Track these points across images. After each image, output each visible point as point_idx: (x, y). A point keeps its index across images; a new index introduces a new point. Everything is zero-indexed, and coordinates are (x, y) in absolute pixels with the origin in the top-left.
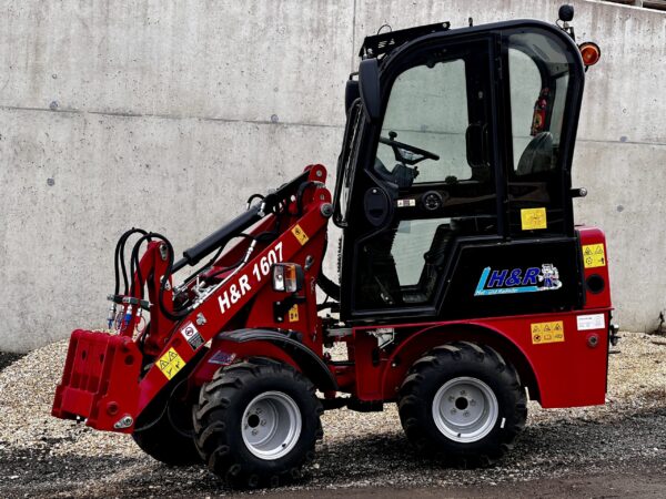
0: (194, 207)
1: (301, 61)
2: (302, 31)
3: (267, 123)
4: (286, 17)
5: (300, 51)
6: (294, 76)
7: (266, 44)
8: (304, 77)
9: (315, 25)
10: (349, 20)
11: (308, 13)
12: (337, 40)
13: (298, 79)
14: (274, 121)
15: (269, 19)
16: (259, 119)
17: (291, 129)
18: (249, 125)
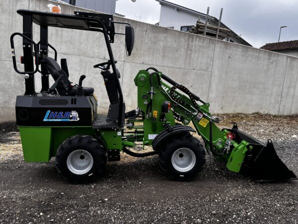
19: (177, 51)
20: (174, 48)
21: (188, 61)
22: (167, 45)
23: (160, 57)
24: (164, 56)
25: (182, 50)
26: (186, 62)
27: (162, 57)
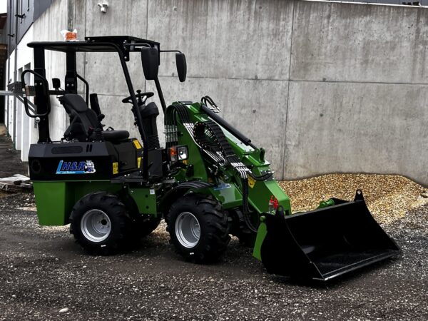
1: (268, 50)
2: (269, 35)
3: (253, 79)
4: (262, 29)
5: (268, 45)
6: (265, 57)
7: (253, 43)
8: (269, 57)
9: (275, 32)
10: (290, 28)
11: (272, 26)
12: (284, 38)
13: (267, 58)
14: (256, 78)
15: (255, 31)
16: (250, 78)
17: (263, 82)
18: (246, 81)
19: (393, 48)
20: (387, 42)
21: (418, 66)
22: (371, 39)
23: (358, 65)
24: (366, 62)
25: (406, 44)
26: (414, 69)
27: (362, 64)
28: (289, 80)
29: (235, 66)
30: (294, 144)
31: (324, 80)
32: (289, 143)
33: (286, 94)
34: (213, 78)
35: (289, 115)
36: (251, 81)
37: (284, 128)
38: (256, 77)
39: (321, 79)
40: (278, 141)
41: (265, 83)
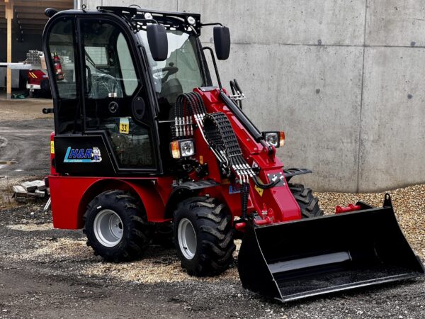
0: (277, 101)
1: (335, 2)
3: (315, 45)
6: (331, 12)
13: (333, 14)
14: (320, 44)
16: (311, 43)
17: (329, 49)
18: (306, 47)
28: (365, 46)
29: (291, 27)
30: (372, 138)
31: (413, 45)
32: (366, 137)
33: (360, 66)
34: (262, 44)
35: (365, 96)
36: (312, 48)
37: (359, 116)
38: (320, 41)
39: (409, 44)
40: (351, 135)
41: (331, 50)
